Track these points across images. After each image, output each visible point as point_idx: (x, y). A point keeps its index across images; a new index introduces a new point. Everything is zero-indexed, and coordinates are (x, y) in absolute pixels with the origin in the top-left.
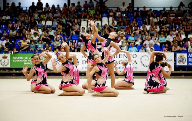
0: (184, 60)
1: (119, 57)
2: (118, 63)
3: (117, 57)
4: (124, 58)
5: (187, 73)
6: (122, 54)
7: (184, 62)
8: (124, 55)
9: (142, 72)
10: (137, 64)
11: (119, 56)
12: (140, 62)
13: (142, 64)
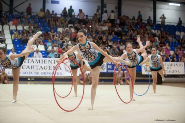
0: (104, 67)
1: (45, 63)
2: (43, 68)
3: (42, 63)
4: (49, 63)
5: (106, 79)
6: (47, 60)
7: (104, 69)
8: (49, 60)
9: (66, 78)
10: (61, 69)
11: (45, 61)
12: (64, 68)
13: (66, 70)
